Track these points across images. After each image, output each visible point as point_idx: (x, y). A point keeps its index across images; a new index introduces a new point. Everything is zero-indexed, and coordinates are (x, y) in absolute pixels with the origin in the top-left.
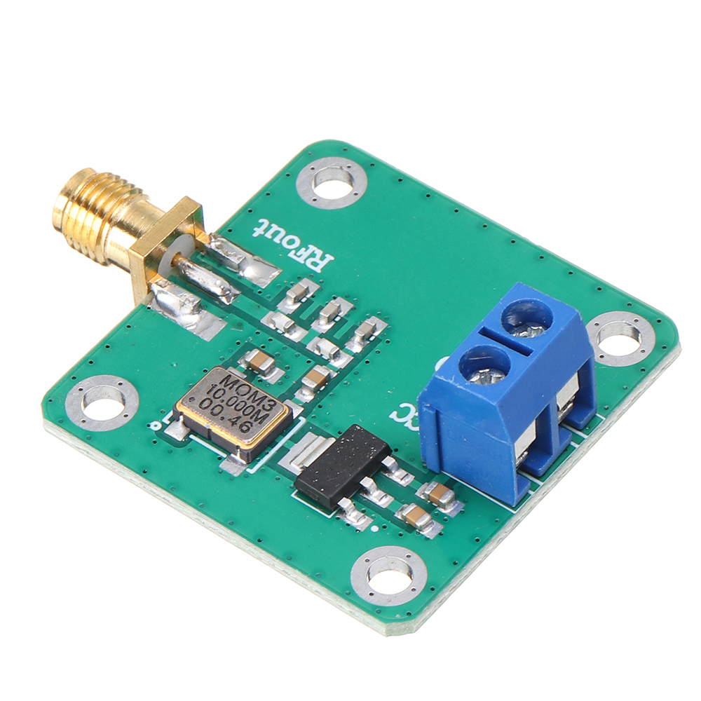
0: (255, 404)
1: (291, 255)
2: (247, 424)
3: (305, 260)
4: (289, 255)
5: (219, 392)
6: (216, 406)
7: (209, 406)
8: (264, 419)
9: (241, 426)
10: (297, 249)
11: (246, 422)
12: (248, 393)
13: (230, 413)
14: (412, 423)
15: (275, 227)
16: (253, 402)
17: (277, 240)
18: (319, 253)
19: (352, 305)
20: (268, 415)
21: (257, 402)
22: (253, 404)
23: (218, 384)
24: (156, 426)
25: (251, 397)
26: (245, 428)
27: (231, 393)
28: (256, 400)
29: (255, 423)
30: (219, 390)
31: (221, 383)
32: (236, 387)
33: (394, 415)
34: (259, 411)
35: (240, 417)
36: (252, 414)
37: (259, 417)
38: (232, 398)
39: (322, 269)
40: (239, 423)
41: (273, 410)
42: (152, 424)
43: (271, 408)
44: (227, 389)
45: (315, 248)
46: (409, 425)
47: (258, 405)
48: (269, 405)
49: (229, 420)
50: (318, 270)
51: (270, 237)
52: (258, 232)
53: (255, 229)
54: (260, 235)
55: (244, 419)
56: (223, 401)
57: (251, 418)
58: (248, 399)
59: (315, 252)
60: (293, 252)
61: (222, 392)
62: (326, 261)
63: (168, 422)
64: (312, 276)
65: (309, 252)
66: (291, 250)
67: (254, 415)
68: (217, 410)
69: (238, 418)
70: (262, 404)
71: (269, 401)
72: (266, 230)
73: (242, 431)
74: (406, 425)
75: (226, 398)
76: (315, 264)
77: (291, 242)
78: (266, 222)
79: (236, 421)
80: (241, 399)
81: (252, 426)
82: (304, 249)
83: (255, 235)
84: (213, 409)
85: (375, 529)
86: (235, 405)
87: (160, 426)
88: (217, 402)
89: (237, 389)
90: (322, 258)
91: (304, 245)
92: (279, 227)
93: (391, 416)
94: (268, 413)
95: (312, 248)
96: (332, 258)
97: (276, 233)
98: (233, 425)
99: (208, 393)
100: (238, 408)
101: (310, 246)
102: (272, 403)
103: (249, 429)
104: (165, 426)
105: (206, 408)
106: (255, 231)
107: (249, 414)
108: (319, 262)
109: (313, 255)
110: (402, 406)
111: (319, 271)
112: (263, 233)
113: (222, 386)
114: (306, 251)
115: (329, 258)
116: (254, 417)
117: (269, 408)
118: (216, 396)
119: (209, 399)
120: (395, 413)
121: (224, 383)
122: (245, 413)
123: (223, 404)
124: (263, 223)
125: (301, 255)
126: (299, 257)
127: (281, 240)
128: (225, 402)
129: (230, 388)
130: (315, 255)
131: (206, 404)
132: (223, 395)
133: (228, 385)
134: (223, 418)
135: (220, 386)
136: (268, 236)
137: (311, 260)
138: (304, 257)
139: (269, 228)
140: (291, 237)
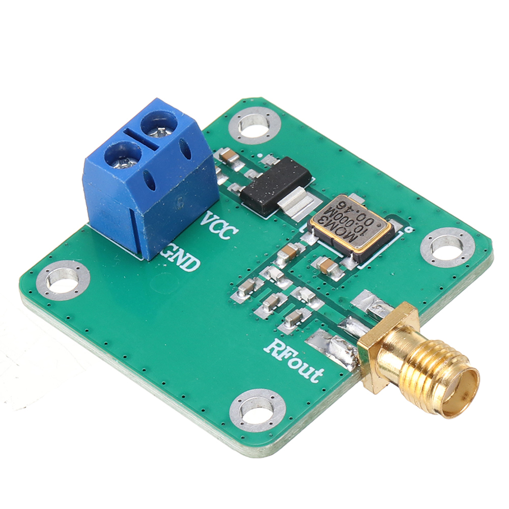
0: (333, 221)
1: (296, 353)
2: (341, 207)
3: (286, 348)
4: (298, 353)
5: (359, 230)
6: (362, 220)
7: (367, 220)
8: (328, 211)
9: (345, 206)
10: (291, 357)
11: (341, 209)
12: (337, 229)
13: (352, 216)
14: (223, 225)
15: (306, 376)
16: (335, 223)
17: (306, 365)
18: (274, 354)
19: (254, 312)
20: (325, 213)
22: (335, 221)
23: (359, 236)
24: (409, 230)
25: (336, 226)
26: (342, 204)
27: (350, 229)
28: (332, 224)
29: (335, 208)
30: (358, 232)
31: (357, 237)
32: (346, 234)
33: (235, 231)
34: (330, 216)
35: (345, 212)
36: (336, 214)
37: (331, 212)
38: (350, 226)
39: (274, 341)
40: (346, 208)
41: (321, 216)
43: (322, 218)
44: (353, 232)
45: (277, 358)
46: (226, 224)
47: (331, 221)
48: (323, 220)
49: (353, 210)
50: (277, 341)
51: (311, 368)
52: (319, 373)
53: (322, 375)
54: (318, 370)
55: (342, 211)
56: (356, 224)
57: (337, 212)
58: (338, 225)
59: (277, 354)
60: (294, 356)
61: (357, 230)
62: (270, 347)
64: (282, 337)
65: (282, 355)
66: (295, 357)
67: (335, 213)
68: (361, 218)
69: (346, 212)
70: (328, 221)
71: (323, 223)
72: (313, 373)
73: (344, 202)
74: (228, 224)
75: (354, 226)
76: (279, 345)
77: (295, 363)
78: (312, 380)
79: (348, 210)
80: (343, 225)
81: (337, 206)
82: (286, 357)
83: (322, 370)
84: (364, 218)
85: (260, 155)
86: (348, 221)
87: (406, 230)
88: (360, 223)
89: (345, 232)
90: (272, 349)
91: (285, 361)
92: (303, 376)
93: (238, 230)
94: (325, 215)
95: (279, 358)
96: (265, 349)
97: (305, 371)
98: (351, 207)
99: (367, 230)
100: (346, 218)
101: (281, 360)
102: (321, 221)
103: (340, 204)
104: (402, 230)
105: (369, 219)
106: (322, 373)
107: (338, 214)
108: (276, 347)
109: (279, 352)
110: (228, 238)
111: (276, 339)
112: (316, 372)
113: (356, 234)
114: (284, 356)
115: (267, 350)
116: (335, 212)
117: (323, 218)
118: (361, 228)
119: (367, 225)
120: (234, 233)
121: (355, 237)
122: (341, 215)
124: (315, 380)
125: (288, 353)
126: (290, 352)
127: (303, 365)
128: (355, 223)
129: (350, 233)
130: (277, 353)
131: (369, 222)
132: (356, 228)
133: (352, 235)
134: (358, 212)
135: (358, 234)
136: (312, 370)
137: (281, 349)
138: (287, 351)
139: (311, 375)
140: (295, 368)
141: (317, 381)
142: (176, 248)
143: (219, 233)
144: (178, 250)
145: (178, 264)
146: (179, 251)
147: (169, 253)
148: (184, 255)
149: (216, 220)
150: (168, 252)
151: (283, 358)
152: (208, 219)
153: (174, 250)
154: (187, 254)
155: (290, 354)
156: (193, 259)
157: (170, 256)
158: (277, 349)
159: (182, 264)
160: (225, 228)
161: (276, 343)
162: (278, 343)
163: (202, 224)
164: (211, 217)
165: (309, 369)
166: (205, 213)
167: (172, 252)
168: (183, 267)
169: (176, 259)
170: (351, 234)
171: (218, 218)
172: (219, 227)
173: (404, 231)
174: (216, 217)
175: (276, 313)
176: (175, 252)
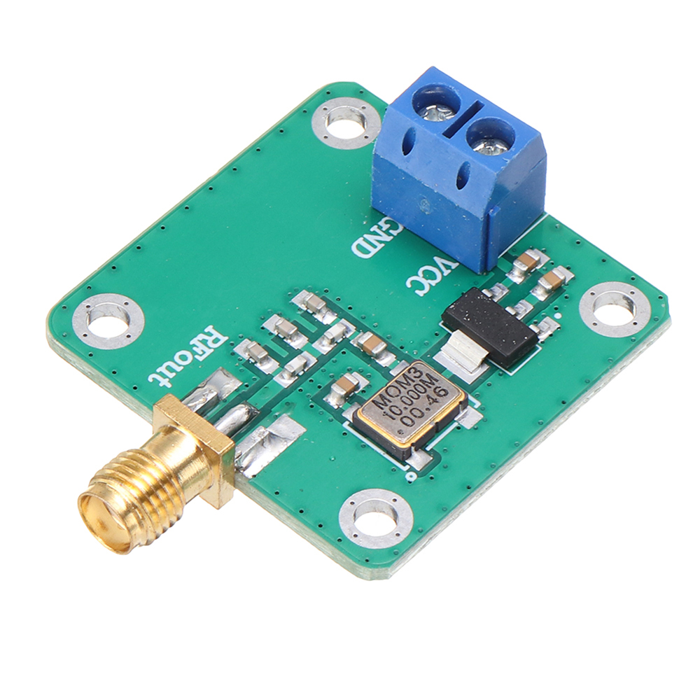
1: (201, 358)
2: (437, 391)
3: (210, 348)
4: (201, 360)
5: (393, 410)
6: (412, 414)
7: (411, 419)
8: (432, 377)
9: (439, 395)
10: (194, 353)
12: (397, 388)
13: (422, 403)
14: (432, 280)
15: (162, 369)
17: (179, 369)
18: (201, 337)
19: (275, 315)
20: (427, 375)
21: (410, 382)
23: (383, 411)
24: (411, 477)
25: (403, 386)
27: (396, 402)
28: (408, 382)
29: (437, 384)
30: (391, 410)
31: (382, 409)
32: (388, 397)
34: (421, 380)
35: (428, 395)
36: (425, 387)
37: (429, 381)
38: (402, 401)
39: (224, 336)
40: (435, 397)
41: (422, 370)
42: (409, 479)
43: (419, 371)
44: (390, 404)
45: (195, 339)
46: (433, 283)
47: (414, 381)
48: (415, 373)
49: (430, 404)
50: (224, 339)
51: (174, 374)
53: (161, 385)
54: (169, 382)
55: (430, 392)
56: (406, 408)
57: (430, 387)
58: (405, 388)
59: (201, 339)
60: (196, 357)
61: (393, 408)
63: (408, 467)
64: (231, 344)
65: (199, 344)
66: (194, 359)
67: (427, 385)
68: (417, 413)
69: (429, 397)
70: (414, 379)
72: (164, 377)
74: (434, 285)
75: (402, 406)
76: (216, 341)
77: (183, 358)
78: (153, 376)
79: (432, 399)
80: (404, 394)
81: (440, 387)
82: (194, 349)
83: (169, 386)
84: (415, 416)
85: (558, 316)
86: (412, 399)
87: (412, 473)
88: (406, 412)
89: (391, 396)
90: (210, 334)
91: (190, 348)
92: (161, 366)
93: (421, 295)
94: (424, 375)
95: (194, 342)
97: (169, 368)
98: (437, 402)
99: (394, 419)
100: (416, 397)
101: (191, 343)
102: (412, 371)
103: (444, 390)
104: (412, 470)
105: (413, 421)
106: (164, 386)
108: (213, 338)
109: (204, 342)
110: (409, 286)
111: (226, 338)
112: (168, 380)
114: (197, 347)
115: (210, 329)
116: (430, 385)
117: (418, 373)
118: (398, 413)
119: (401, 419)
121: (382, 406)
122: (423, 391)
123: (410, 408)
124: (153, 379)
125: (202, 351)
127: (180, 365)
128: (407, 406)
129: (390, 401)
130: (203, 340)
131: (407, 421)
132: (397, 407)
133: (385, 403)
134: (428, 409)
135: (386, 409)
136: (171, 375)
137: (210, 343)
138: (205, 349)
139: (162, 374)
140: (176, 358)
141: (150, 380)
142: (395, 233)
143: (417, 275)
145: (365, 236)
146: (389, 236)
147: (385, 227)
148: (380, 242)
149: (442, 273)
150: (388, 226)
151: (194, 345)
152: (443, 264)
153: (391, 231)
154: (383, 245)
155: (201, 353)
156: (373, 251)
157: (380, 228)
158: (210, 339)
159: (365, 240)
160: (426, 283)
161: (219, 338)
162: (219, 340)
163: (435, 258)
164: (447, 267)
165: (171, 372)
166: (455, 261)
167: (388, 229)
168: (360, 241)
169: (375, 233)
170: (388, 403)
171: (445, 275)
172: (429, 275)
173: (408, 471)
174: (447, 272)
175: (273, 337)
176: (387, 232)
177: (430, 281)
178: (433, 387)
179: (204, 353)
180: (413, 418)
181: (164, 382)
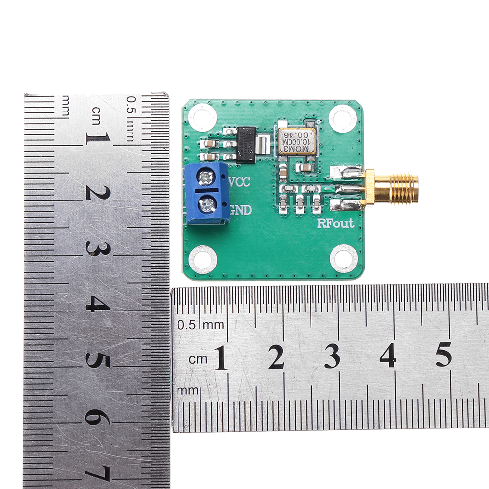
0: (291, 146)
1: (332, 219)
3: (326, 220)
8: (283, 143)
9: (288, 135)
10: (332, 223)
13: (296, 137)
15: (347, 227)
16: (292, 147)
17: (342, 222)
18: (324, 227)
19: (296, 213)
20: (283, 145)
24: (318, 122)
25: (294, 148)
26: (286, 135)
27: (302, 145)
29: (284, 139)
30: (306, 143)
32: (302, 148)
34: (287, 145)
36: (288, 141)
37: (285, 142)
38: (300, 143)
41: (283, 148)
45: (327, 227)
46: (242, 178)
47: (289, 146)
49: (293, 134)
50: (319, 219)
53: (352, 222)
55: (289, 138)
60: (333, 221)
62: (319, 225)
64: (319, 216)
65: (328, 225)
68: (300, 135)
69: (291, 137)
76: (322, 221)
77: (337, 224)
78: (351, 227)
80: (297, 145)
81: (285, 137)
82: (330, 224)
83: (351, 219)
85: (220, 132)
86: (296, 141)
88: (303, 138)
90: (321, 225)
91: (332, 226)
93: (249, 178)
97: (344, 225)
98: (291, 133)
100: (294, 141)
101: (329, 227)
102: (286, 150)
104: (316, 124)
105: (304, 134)
108: (321, 223)
109: (325, 224)
110: (249, 184)
112: (349, 222)
115: (319, 227)
117: (285, 148)
118: (305, 140)
121: (307, 147)
122: (291, 140)
123: (300, 139)
127: (341, 223)
131: (306, 136)
133: (305, 147)
134: (296, 133)
135: (307, 145)
136: (346, 222)
137: (324, 222)
138: (328, 221)
139: (349, 225)
140: (338, 227)
142: (233, 207)
143: (243, 185)
144: (235, 207)
145: (242, 214)
148: (240, 207)
152: (232, 182)
156: (245, 206)
157: (235, 213)
159: (244, 213)
160: (243, 180)
163: (231, 186)
164: (232, 179)
166: (227, 179)
167: (233, 210)
168: (246, 214)
169: (238, 212)
171: (235, 178)
172: (240, 182)
173: (318, 124)
174: (234, 178)
175: (305, 206)
176: (235, 209)
177: (242, 180)
178: (286, 139)
179: (329, 221)
180: (303, 135)
181: (351, 221)
